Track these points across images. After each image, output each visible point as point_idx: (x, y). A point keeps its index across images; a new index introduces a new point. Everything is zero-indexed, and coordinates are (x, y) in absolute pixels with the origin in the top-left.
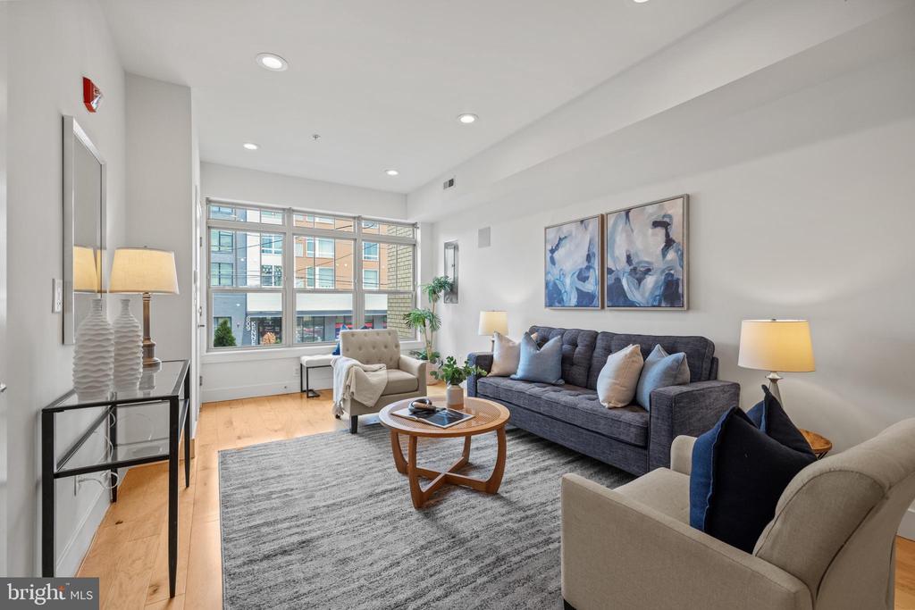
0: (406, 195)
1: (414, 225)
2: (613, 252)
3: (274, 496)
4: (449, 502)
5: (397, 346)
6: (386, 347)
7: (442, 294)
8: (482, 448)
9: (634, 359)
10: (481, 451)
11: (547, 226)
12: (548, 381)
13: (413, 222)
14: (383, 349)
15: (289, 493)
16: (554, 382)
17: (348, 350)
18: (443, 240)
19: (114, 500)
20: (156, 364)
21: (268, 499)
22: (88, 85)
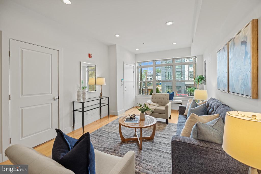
4: (129, 144)
5: (168, 99)
10: (163, 139)
14: (163, 99)
17: (153, 98)
18: (204, 60)
19: (101, 118)
20: (102, 97)
21: (111, 127)
22: (89, 54)
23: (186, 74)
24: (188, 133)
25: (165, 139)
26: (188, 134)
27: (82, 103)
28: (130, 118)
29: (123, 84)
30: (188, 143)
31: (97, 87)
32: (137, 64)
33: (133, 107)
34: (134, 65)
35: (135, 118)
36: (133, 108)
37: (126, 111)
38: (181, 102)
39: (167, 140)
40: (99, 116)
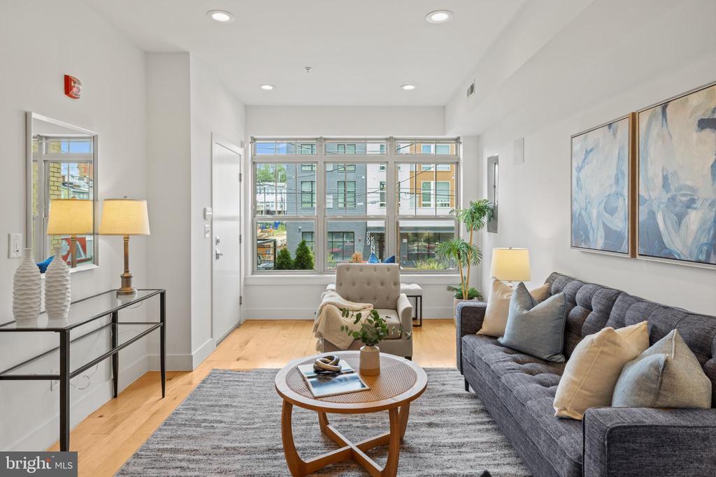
0: (444, 107)
1: (457, 140)
2: (646, 171)
3: (203, 424)
5: (397, 284)
6: (382, 284)
7: (485, 219)
8: (437, 425)
9: (606, 349)
10: (433, 429)
11: (574, 133)
12: (537, 354)
13: (455, 137)
14: (380, 286)
15: (215, 425)
16: (545, 357)
17: (341, 285)
18: (487, 154)
19: (115, 396)
20: (132, 293)
21: (196, 426)
22: (68, 80)
23: (401, 190)
24: (588, 393)
25: (439, 430)
26: (588, 396)
27: (56, 330)
28: (318, 371)
29: (209, 229)
30: (657, 426)
31: (102, 242)
32: (250, 145)
33: (238, 326)
34: (241, 151)
35: (338, 372)
36: (237, 331)
37: (217, 345)
38: (419, 290)
39: (444, 430)
40: (108, 386)
